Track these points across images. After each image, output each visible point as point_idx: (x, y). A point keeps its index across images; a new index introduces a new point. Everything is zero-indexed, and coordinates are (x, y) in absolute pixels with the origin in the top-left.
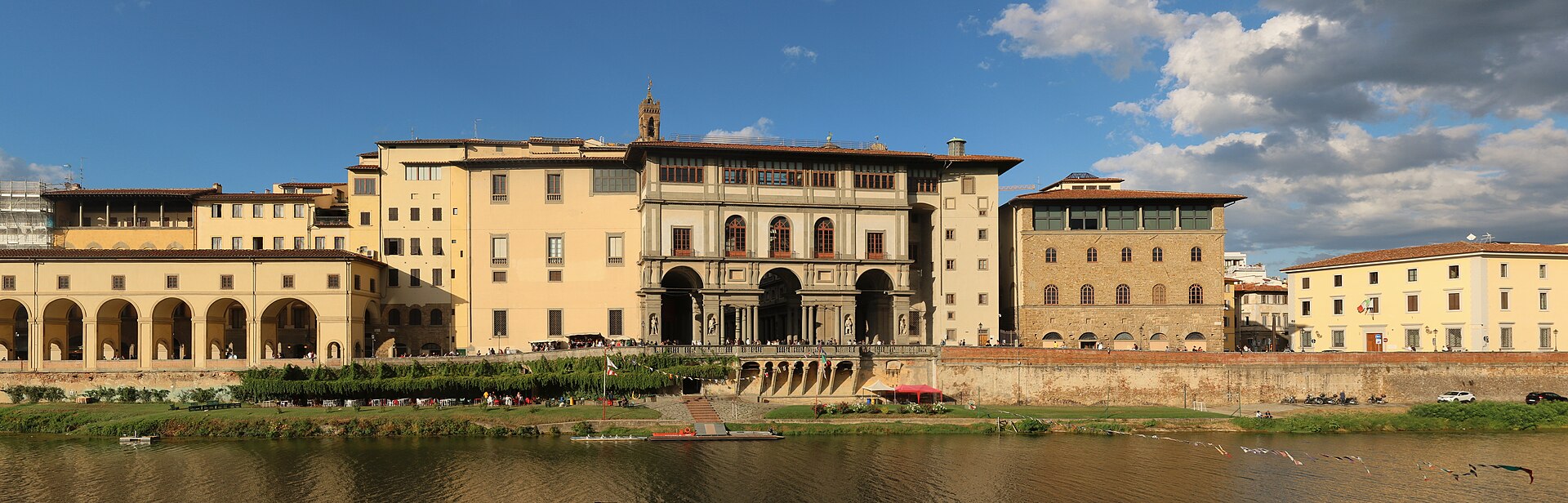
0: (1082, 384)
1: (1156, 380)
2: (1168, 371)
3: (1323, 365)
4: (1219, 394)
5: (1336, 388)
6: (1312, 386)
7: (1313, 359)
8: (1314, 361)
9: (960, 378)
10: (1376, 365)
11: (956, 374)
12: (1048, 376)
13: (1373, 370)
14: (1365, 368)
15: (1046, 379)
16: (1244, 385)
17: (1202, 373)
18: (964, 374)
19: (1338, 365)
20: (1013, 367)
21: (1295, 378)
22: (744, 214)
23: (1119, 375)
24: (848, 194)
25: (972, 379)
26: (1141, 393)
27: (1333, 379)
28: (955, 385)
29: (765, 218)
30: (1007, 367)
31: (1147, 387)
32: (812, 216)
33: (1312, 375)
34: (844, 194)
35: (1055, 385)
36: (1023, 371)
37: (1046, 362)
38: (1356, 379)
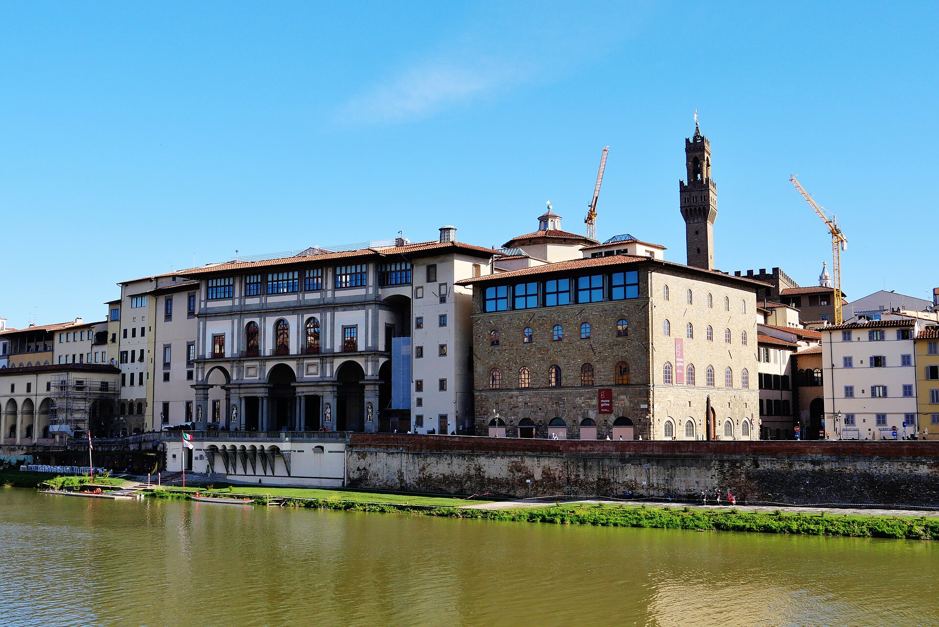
0: (447, 472)
1: (505, 469)
2: (515, 459)
3: (667, 456)
4: (560, 487)
5: (683, 484)
6: (654, 480)
7: (656, 449)
8: (657, 451)
9: (362, 463)
10: (738, 457)
11: (359, 459)
12: (422, 463)
13: (733, 463)
14: (722, 462)
15: (421, 466)
16: (582, 477)
17: (545, 462)
18: (364, 459)
19: (686, 456)
20: (397, 453)
21: (633, 471)
22: (257, 320)
23: (476, 463)
24: (329, 294)
25: (370, 464)
26: (494, 483)
27: (680, 472)
28: (358, 469)
29: (270, 323)
30: (393, 453)
31: (499, 477)
32: (303, 317)
33: (654, 469)
34: (326, 294)
35: (427, 472)
36: (405, 457)
37: (421, 449)
38: (709, 474)
